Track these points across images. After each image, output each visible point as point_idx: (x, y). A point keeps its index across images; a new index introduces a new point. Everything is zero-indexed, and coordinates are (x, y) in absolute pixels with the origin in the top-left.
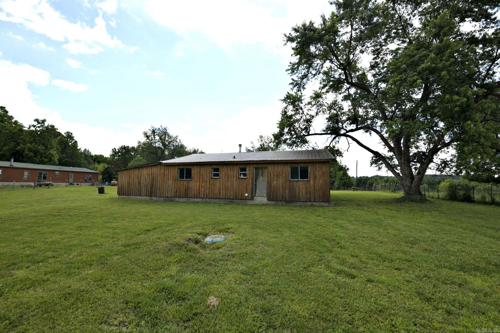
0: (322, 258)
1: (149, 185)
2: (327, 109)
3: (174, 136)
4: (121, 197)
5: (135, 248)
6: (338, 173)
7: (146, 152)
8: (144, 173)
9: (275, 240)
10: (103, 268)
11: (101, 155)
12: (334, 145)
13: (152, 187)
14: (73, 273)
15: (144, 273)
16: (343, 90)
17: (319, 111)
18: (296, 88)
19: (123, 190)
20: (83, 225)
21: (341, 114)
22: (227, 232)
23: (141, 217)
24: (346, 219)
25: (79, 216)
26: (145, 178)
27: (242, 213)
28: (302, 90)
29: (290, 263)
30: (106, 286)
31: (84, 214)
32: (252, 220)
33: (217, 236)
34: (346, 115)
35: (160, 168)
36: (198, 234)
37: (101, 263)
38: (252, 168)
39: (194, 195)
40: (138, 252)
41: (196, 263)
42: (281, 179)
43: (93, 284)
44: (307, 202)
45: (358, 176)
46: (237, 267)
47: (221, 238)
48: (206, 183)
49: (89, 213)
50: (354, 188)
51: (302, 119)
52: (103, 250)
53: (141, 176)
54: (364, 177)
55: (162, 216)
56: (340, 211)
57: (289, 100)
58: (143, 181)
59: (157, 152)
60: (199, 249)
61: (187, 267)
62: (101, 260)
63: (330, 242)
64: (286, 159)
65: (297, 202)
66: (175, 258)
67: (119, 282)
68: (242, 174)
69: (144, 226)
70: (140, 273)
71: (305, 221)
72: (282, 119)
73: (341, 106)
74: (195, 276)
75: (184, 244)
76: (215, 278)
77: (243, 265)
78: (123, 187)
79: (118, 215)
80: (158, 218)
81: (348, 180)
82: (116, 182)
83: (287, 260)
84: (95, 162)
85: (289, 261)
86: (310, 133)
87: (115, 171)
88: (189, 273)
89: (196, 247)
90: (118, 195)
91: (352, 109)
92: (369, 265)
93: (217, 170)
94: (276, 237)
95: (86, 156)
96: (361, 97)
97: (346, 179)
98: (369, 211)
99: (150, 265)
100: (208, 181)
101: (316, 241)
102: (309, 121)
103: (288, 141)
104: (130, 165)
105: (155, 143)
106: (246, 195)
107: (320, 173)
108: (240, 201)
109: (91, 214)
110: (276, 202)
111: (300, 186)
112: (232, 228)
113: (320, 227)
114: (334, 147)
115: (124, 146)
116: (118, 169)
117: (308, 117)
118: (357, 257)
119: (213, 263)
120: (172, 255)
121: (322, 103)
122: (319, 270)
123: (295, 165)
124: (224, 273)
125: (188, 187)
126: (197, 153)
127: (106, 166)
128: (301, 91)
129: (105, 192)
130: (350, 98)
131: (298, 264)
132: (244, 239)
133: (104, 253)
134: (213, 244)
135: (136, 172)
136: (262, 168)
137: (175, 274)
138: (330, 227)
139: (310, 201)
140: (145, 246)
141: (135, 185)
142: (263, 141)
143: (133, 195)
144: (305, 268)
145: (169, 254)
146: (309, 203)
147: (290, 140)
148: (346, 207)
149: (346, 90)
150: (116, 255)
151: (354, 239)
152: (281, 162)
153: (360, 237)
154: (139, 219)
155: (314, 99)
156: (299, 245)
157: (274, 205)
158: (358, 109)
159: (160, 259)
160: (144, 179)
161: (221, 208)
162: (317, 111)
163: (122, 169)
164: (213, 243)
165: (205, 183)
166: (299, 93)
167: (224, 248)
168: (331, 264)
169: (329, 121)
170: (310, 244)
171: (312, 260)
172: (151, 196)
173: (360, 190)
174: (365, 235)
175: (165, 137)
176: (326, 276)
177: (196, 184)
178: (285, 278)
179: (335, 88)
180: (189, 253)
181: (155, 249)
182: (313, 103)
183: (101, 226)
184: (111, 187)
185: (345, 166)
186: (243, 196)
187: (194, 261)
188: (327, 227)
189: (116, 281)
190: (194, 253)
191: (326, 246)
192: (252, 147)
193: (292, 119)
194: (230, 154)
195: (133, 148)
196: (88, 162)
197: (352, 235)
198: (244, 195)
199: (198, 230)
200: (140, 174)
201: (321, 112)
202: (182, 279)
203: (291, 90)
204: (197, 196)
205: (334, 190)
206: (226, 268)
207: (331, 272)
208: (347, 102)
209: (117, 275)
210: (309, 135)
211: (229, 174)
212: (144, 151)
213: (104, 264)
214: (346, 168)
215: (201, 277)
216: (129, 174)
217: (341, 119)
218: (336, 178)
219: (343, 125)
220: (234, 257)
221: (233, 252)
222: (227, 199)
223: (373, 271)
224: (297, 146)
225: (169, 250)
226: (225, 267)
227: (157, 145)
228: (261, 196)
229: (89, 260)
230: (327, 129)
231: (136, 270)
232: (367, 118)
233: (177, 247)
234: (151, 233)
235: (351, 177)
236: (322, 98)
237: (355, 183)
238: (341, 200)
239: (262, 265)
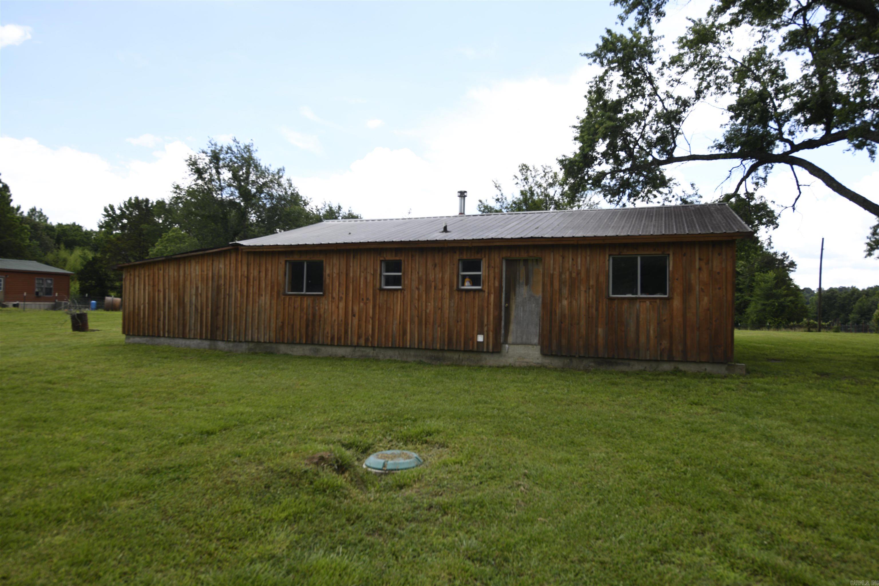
0: (705, 525)
1: (207, 307)
2: (730, 78)
3: (273, 169)
4: (132, 340)
5: (174, 480)
6: (759, 276)
7: (197, 215)
8: (193, 275)
9: (564, 468)
10: (91, 531)
11: (74, 224)
12: (751, 191)
13: (215, 314)
14: (13, 541)
15: (200, 545)
16: (787, 15)
17: (705, 84)
18: (634, 14)
19: (139, 322)
20: (35, 416)
21: (778, 91)
22: (426, 442)
23: (189, 397)
24: (780, 416)
25: (24, 392)
26: (197, 288)
27: (467, 391)
28: (653, 18)
29: (608, 536)
30: (100, 577)
31: (38, 385)
32: (496, 412)
33: (397, 452)
34: (794, 95)
35: (237, 260)
36: (343, 445)
37: (87, 518)
38: (498, 260)
39: (332, 339)
40: (182, 489)
41: (340, 526)
42: (583, 293)
43: (68, 573)
44: (662, 361)
45: (826, 287)
46: (454, 541)
47: (409, 457)
48: (366, 304)
49: (50, 382)
50: (808, 324)
51: (652, 113)
52: (91, 484)
53: (184, 282)
54: (842, 289)
55: (244, 395)
56: (765, 390)
57: (610, 55)
58: (190, 297)
59: (225, 215)
60: (349, 486)
61: (316, 536)
62: (86, 509)
63: (731, 480)
64: (600, 233)
65: (632, 363)
66: (283, 510)
67: (135, 568)
68: (467, 280)
69: (198, 421)
70: (190, 547)
71: (655, 416)
72: (589, 113)
73: (777, 68)
74: (338, 560)
75: (306, 472)
76: (393, 566)
77: (473, 536)
78: (139, 314)
79: (126, 391)
80: (233, 401)
81: (791, 298)
82: (119, 299)
83: (599, 526)
84: (59, 244)
85: (607, 530)
86: (677, 154)
87: (114, 270)
88: (322, 552)
89: (341, 480)
90: (124, 336)
91: (813, 75)
92: (852, 554)
93: (396, 266)
94: (568, 461)
95: (35, 227)
96: (845, 36)
97: (787, 295)
98: (858, 394)
99: (216, 525)
100: (371, 298)
101: (689, 475)
102: (674, 118)
103: (606, 181)
104: (153, 251)
105: (221, 189)
106: (480, 338)
107: (705, 276)
108: (462, 355)
109: (55, 386)
110: (567, 361)
111: (642, 316)
112: (438, 432)
113: (701, 436)
114: (750, 196)
115: (137, 198)
116: (121, 264)
117: (671, 106)
118: (815, 527)
119: (388, 528)
120: (273, 500)
121: (716, 59)
122: (697, 559)
123: (628, 253)
124: (419, 555)
125: (314, 315)
126: (336, 218)
127: (90, 255)
128: (649, 24)
129: (90, 327)
130: (808, 40)
131: (634, 540)
132: (473, 464)
133: (93, 489)
134: (386, 474)
135: (172, 271)
136: (526, 261)
137: (285, 553)
138: (733, 436)
139: (671, 360)
140: (202, 474)
141: (169, 308)
142: (530, 180)
143: (164, 336)
144: (653, 552)
145: (265, 499)
146: (667, 367)
147: (613, 178)
148: (783, 380)
149: (795, 14)
150: (126, 496)
151: (807, 475)
152: (585, 242)
153: (827, 470)
154: (182, 401)
155: (690, 48)
156: (637, 486)
157: (563, 370)
158: (835, 74)
159: (243, 512)
160: (194, 291)
161: (408, 376)
162: (700, 85)
163: (133, 262)
164: (386, 472)
165: (362, 304)
166: (644, 31)
167: (417, 485)
168: (734, 544)
169: (736, 117)
170: (668, 485)
171: (676, 529)
172: (213, 338)
173: (828, 328)
174: (844, 465)
175: (248, 173)
176: (718, 580)
177: (338, 308)
178: (595, 577)
179: (759, 9)
180: (320, 498)
181: (227, 483)
182: (687, 61)
183: (84, 419)
184: (106, 313)
185: (784, 254)
186: (471, 343)
187: (334, 519)
188: (722, 438)
189: (127, 565)
190: (335, 497)
191: (718, 492)
192: (498, 200)
193: (621, 112)
194: (433, 221)
195: (161, 204)
196: (41, 245)
197: (801, 461)
198: (474, 338)
199: (345, 435)
200: (181, 278)
201: (713, 89)
202: (302, 567)
203: (619, 22)
204: (339, 339)
205: (745, 328)
206: (425, 543)
207: (733, 567)
208: (798, 54)
209: (130, 549)
210: (671, 160)
211: (431, 277)
212: (191, 213)
213: (93, 520)
214: (786, 263)
215: (356, 564)
216: (151, 277)
217: (776, 109)
218: (752, 291)
219: (781, 126)
220: (446, 513)
221: (444, 499)
222: (426, 349)
223: (868, 572)
224: (635, 195)
225: (267, 487)
226: (420, 538)
227: (226, 195)
228: (522, 344)
229: (54, 507)
230: (728, 140)
231: (179, 537)
232: (863, 101)
233: (287, 480)
234: (215, 441)
235: (802, 288)
236: (718, 42)
237: (812, 308)
238: (768, 360)
239: (528, 537)
